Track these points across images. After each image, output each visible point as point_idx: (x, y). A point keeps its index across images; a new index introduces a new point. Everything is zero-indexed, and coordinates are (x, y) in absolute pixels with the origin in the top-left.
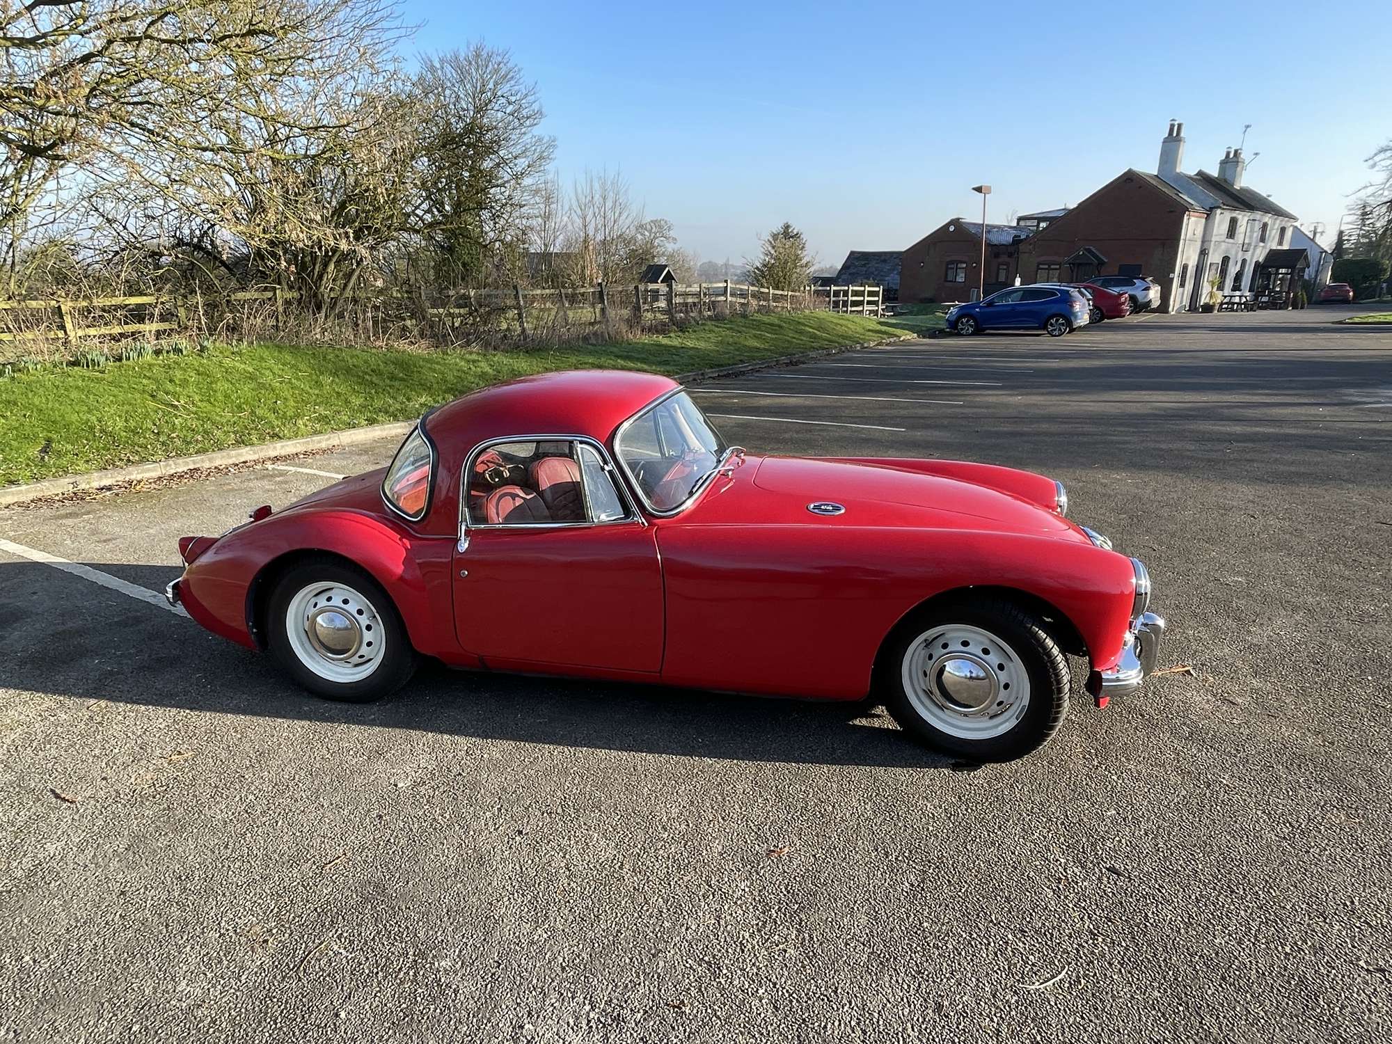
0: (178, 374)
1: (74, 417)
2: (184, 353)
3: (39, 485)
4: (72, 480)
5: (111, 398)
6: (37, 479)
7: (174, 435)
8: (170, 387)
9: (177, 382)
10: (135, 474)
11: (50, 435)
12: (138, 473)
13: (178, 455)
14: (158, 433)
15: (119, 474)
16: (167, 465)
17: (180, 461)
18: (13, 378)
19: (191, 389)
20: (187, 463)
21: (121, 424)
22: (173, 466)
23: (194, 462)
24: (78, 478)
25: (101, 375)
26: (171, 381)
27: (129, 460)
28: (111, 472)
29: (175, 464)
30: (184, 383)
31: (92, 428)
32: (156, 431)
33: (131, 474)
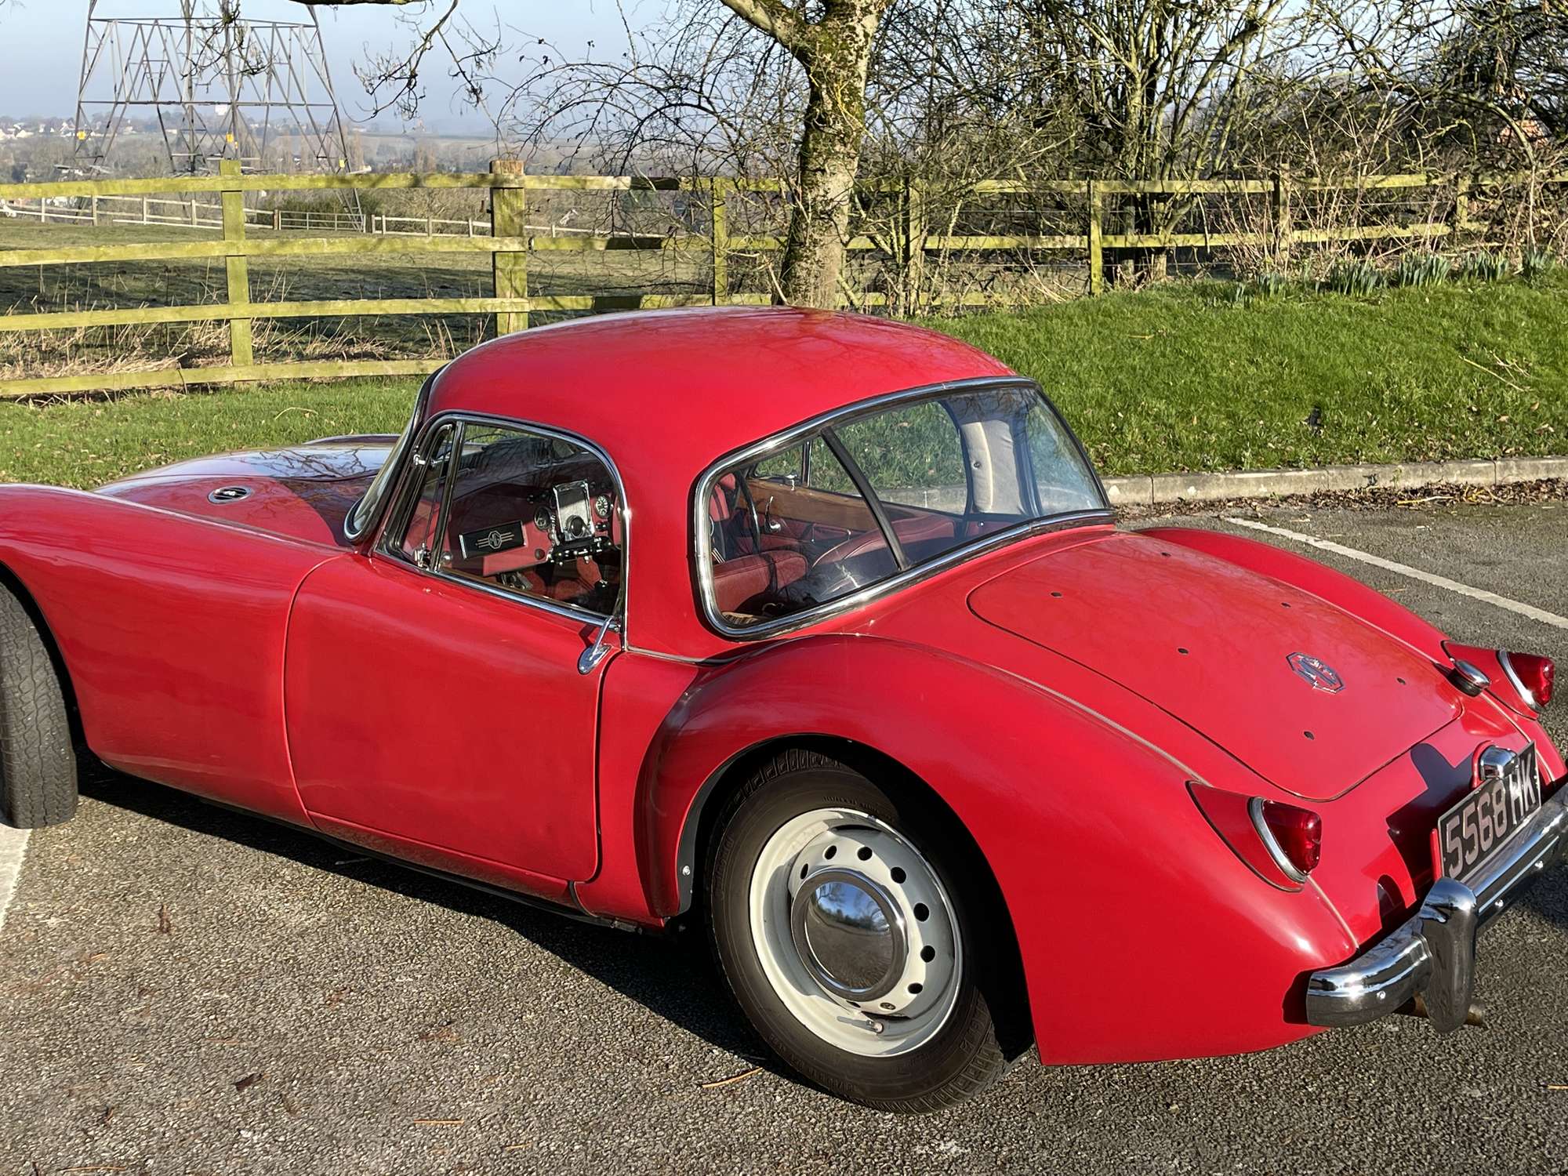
0: (1500, 315)
1: (1349, 373)
2: (1499, 277)
3: (1325, 472)
4: (1369, 472)
5: (1398, 346)
6: (1319, 463)
7: (1504, 418)
8: (1486, 334)
9: (1498, 328)
10: (1457, 475)
11: (1318, 398)
12: (1461, 475)
13: (1522, 455)
14: (1478, 413)
15: (1433, 471)
16: (1506, 467)
17: (1527, 463)
18: (1247, 306)
19: (1521, 342)
20: (1536, 469)
21: (1419, 393)
22: (1514, 471)
23: (1548, 469)
24: (1377, 469)
25: (1373, 308)
26: (1487, 324)
27: (1445, 453)
28: (1424, 466)
29: (1518, 467)
30: (1509, 329)
31: (1378, 394)
32: (1474, 409)
33: (1449, 473)
